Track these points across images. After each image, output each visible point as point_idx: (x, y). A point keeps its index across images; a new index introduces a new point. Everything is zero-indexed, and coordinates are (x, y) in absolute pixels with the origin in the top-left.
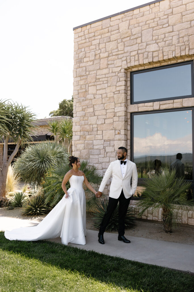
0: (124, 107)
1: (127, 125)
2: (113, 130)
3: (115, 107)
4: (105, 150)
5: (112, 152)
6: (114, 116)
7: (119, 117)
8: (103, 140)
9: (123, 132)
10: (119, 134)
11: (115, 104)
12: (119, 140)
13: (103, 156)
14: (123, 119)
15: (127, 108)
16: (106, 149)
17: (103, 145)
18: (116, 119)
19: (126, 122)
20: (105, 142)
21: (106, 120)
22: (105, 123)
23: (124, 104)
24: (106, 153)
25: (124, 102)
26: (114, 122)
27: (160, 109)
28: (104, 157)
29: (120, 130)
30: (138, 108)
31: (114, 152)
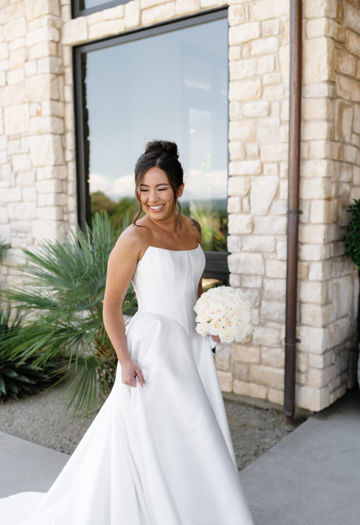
0: (47, 27)
1: (63, 87)
2: (25, 102)
3: (27, 31)
4: (12, 168)
5: (26, 171)
6: (26, 61)
7: (37, 60)
8: (5, 138)
9: (46, 108)
10: (39, 113)
11: (27, 22)
12: (40, 133)
13: (7, 184)
14: (45, 65)
15: (60, 31)
16: (14, 163)
17: (7, 150)
18: (30, 67)
19: (61, 78)
20: (10, 143)
21: (10, 75)
22: (6, 84)
23: (47, 18)
24: (13, 175)
25: (47, 11)
26: (26, 77)
27: (141, 27)
28: (10, 187)
29: (40, 104)
30: (88, 27)
31: (31, 170)
